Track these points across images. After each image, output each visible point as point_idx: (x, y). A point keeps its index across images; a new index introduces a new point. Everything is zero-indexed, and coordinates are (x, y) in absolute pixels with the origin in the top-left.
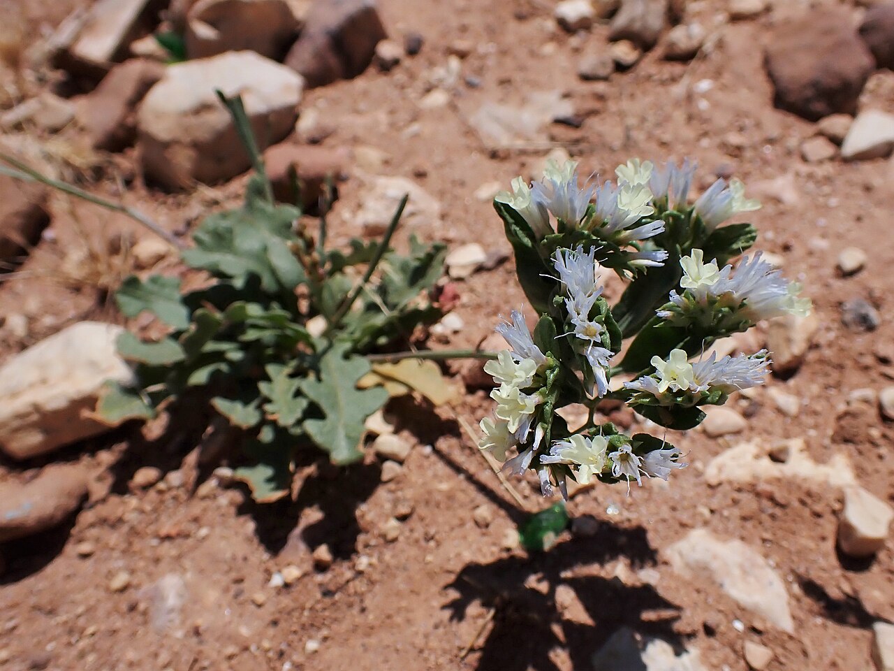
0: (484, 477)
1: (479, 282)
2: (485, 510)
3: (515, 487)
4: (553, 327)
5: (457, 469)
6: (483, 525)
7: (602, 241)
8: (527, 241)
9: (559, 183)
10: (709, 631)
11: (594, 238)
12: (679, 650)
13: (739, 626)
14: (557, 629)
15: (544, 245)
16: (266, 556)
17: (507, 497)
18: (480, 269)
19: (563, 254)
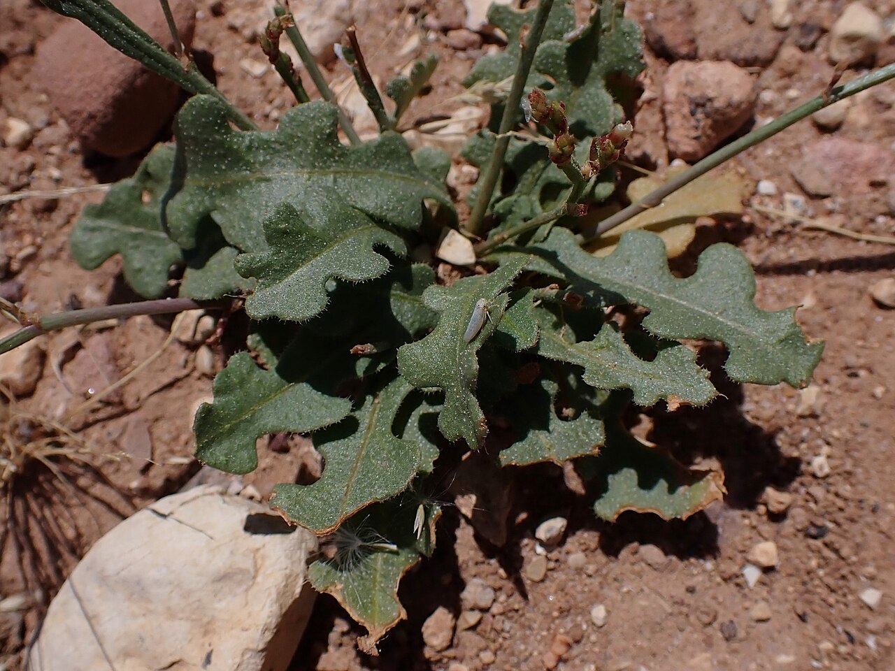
0: (832, 250)
3: (873, 232)
5: (796, 269)
16: (709, 565)
17: (878, 251)
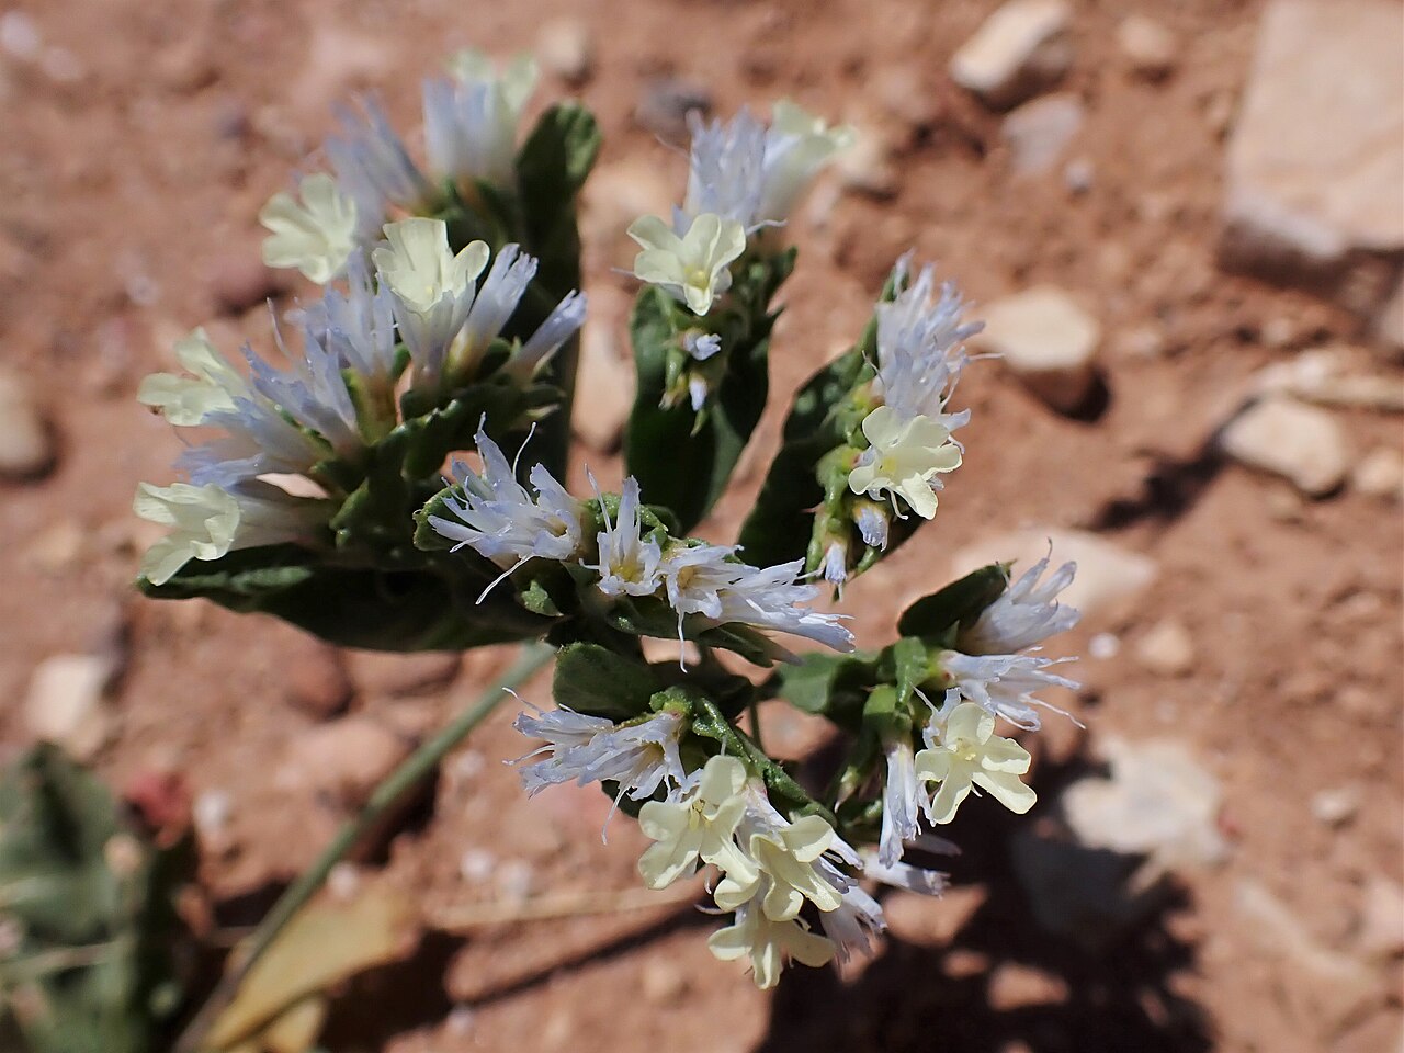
1: (142, 709)
2: (658, 972)
4: (596, 652)
6: (685, 994)
7: (443, 408)
8: (288, 575)
9: (228, 405)
10: (1090, 700)
11: (427, 419)
12: (1102, 771)
13: (1105, 646)
14: (961, 964)
15: (349, 541)
18: (114, 690)
19: (443, 512)
